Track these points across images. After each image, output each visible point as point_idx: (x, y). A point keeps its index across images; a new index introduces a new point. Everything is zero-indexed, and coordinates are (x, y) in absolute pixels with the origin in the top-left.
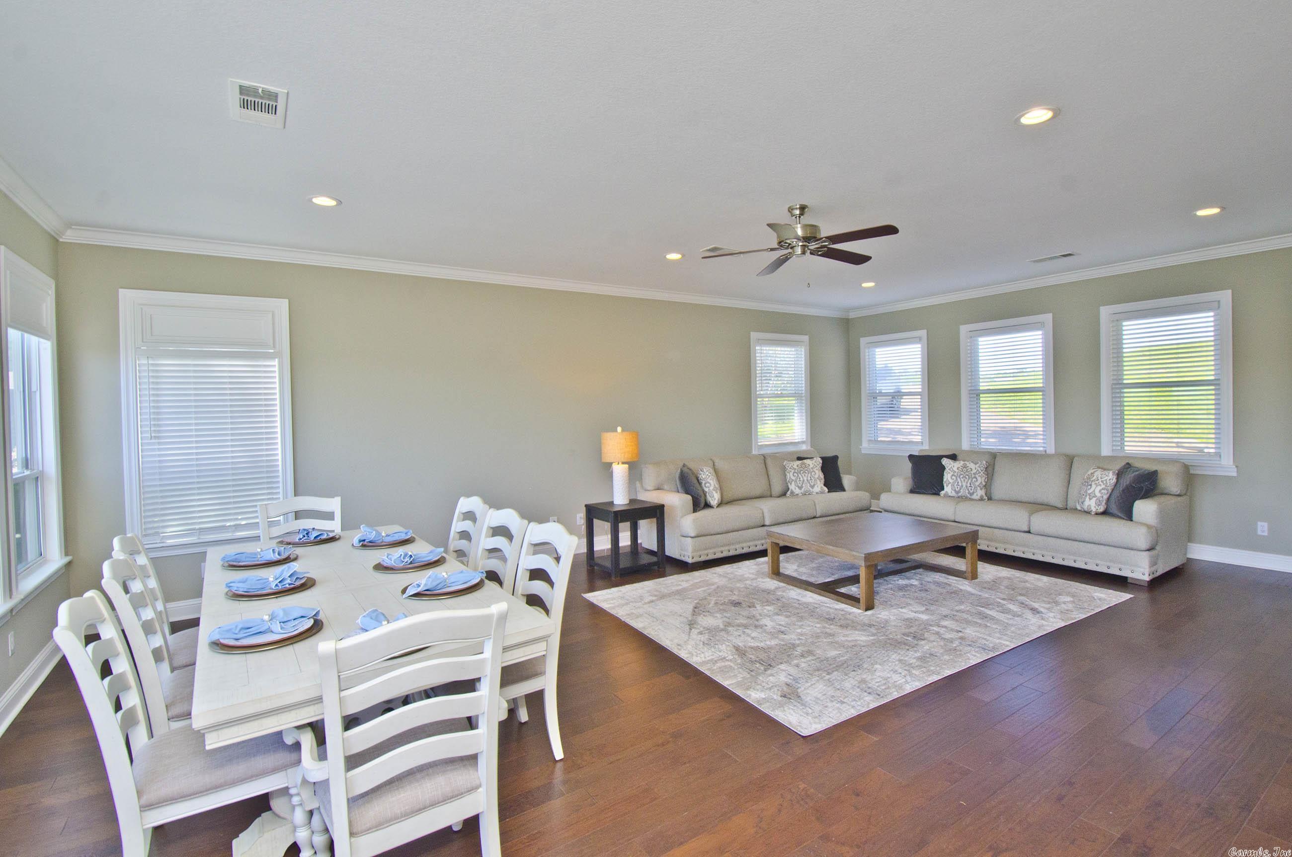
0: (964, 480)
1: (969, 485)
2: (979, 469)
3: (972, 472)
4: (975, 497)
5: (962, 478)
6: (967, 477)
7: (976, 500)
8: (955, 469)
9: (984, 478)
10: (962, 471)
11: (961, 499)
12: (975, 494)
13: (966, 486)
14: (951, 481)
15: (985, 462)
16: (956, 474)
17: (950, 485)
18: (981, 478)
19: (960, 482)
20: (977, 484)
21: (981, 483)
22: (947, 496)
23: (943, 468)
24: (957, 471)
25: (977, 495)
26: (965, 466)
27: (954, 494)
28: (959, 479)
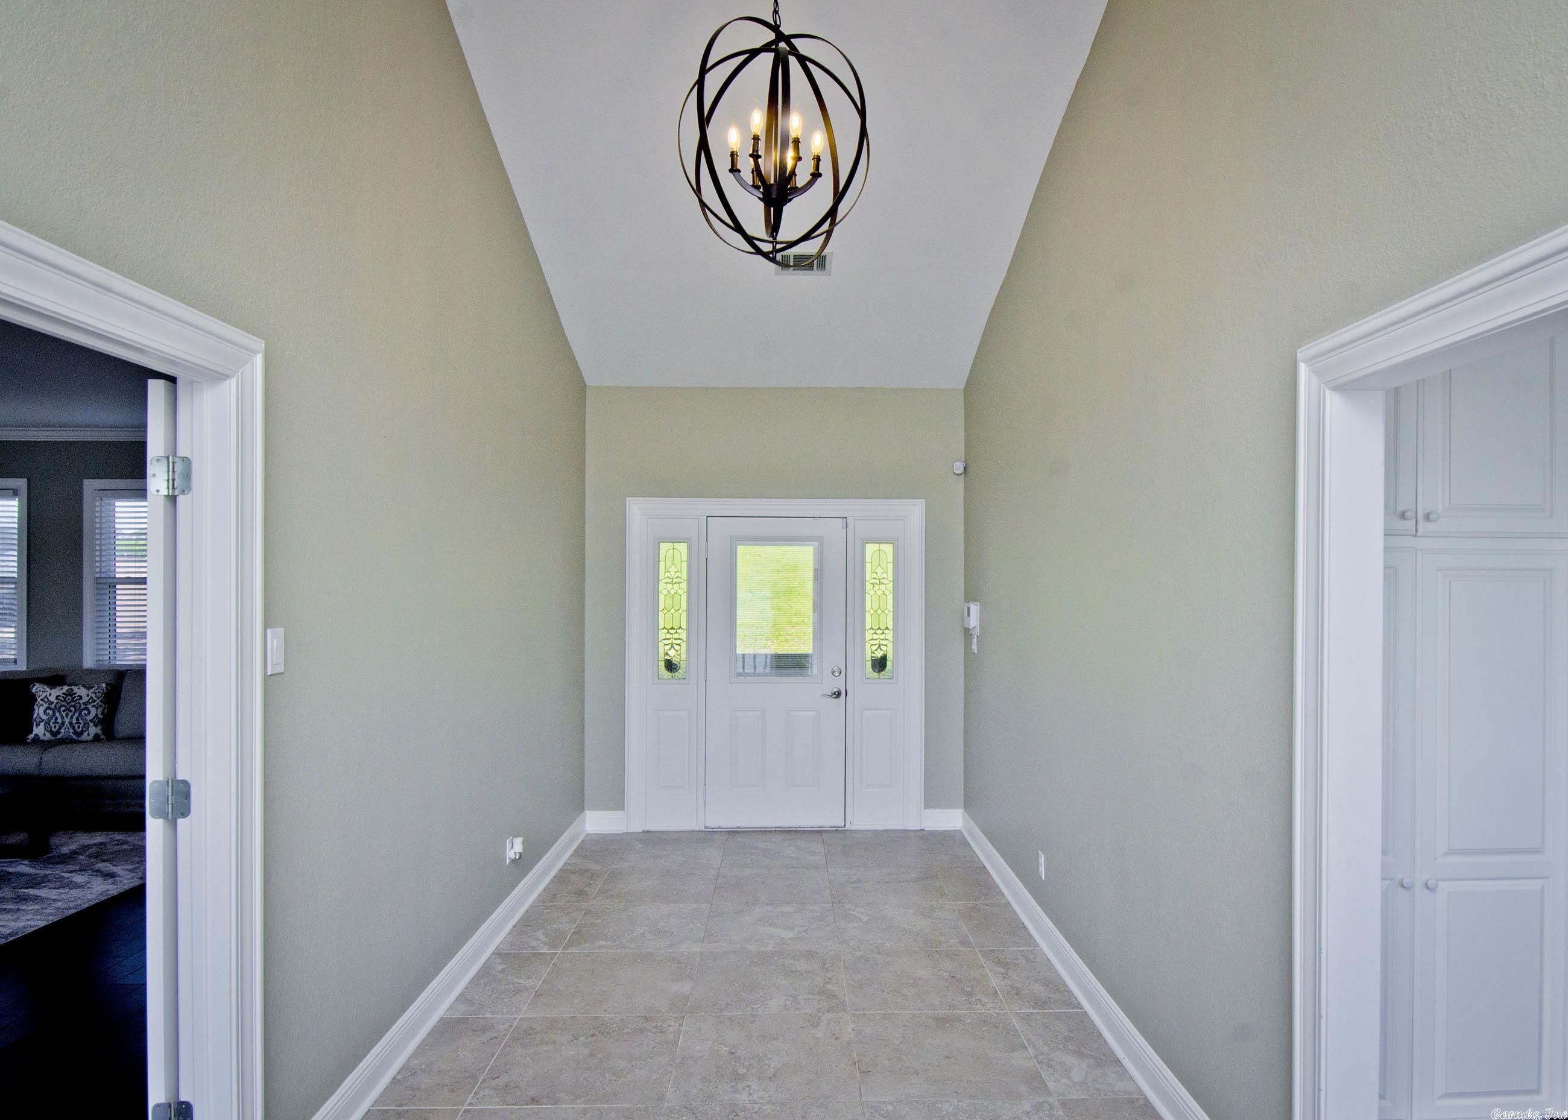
0: (67, 715)
1: (74, 721)
2: (93, 696)
3: (81, 702)
4: (85, 737)
5: (64, 711)
6: (72, 709)
7: (87, 742)
8: (52, 699)
9: (100, 709)
10: (65, 700)
11: (58, 742)
12: (86, 734)
13: (71, 723)
14: (45, 717)
15: (104, 685)
16: (53, 706)
17: (42, 724)
18: (97, 708)
19: (59, 717)
20: (89, 718)
21: (97, 715)
22: (37, 740)
23: (33, 699)
24: (55, 701)
25: (89, 734)
26: (70, 693)
27: (48, 736)
28: (57, 714)
